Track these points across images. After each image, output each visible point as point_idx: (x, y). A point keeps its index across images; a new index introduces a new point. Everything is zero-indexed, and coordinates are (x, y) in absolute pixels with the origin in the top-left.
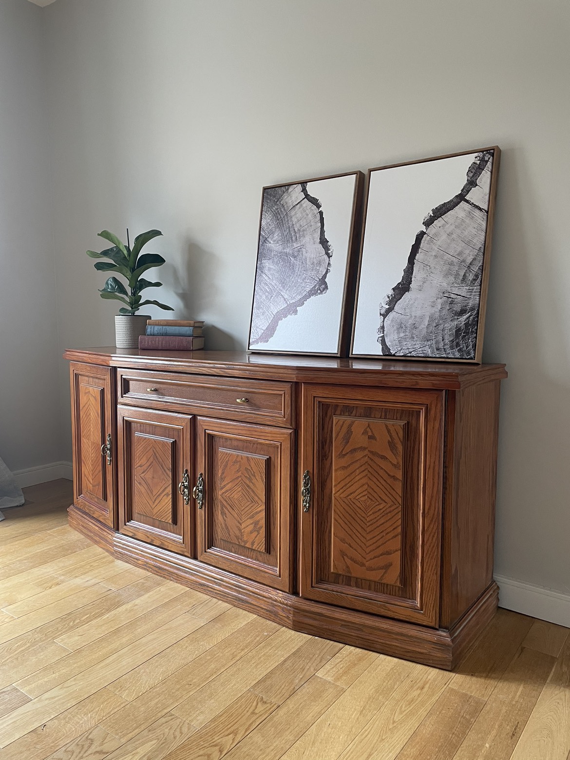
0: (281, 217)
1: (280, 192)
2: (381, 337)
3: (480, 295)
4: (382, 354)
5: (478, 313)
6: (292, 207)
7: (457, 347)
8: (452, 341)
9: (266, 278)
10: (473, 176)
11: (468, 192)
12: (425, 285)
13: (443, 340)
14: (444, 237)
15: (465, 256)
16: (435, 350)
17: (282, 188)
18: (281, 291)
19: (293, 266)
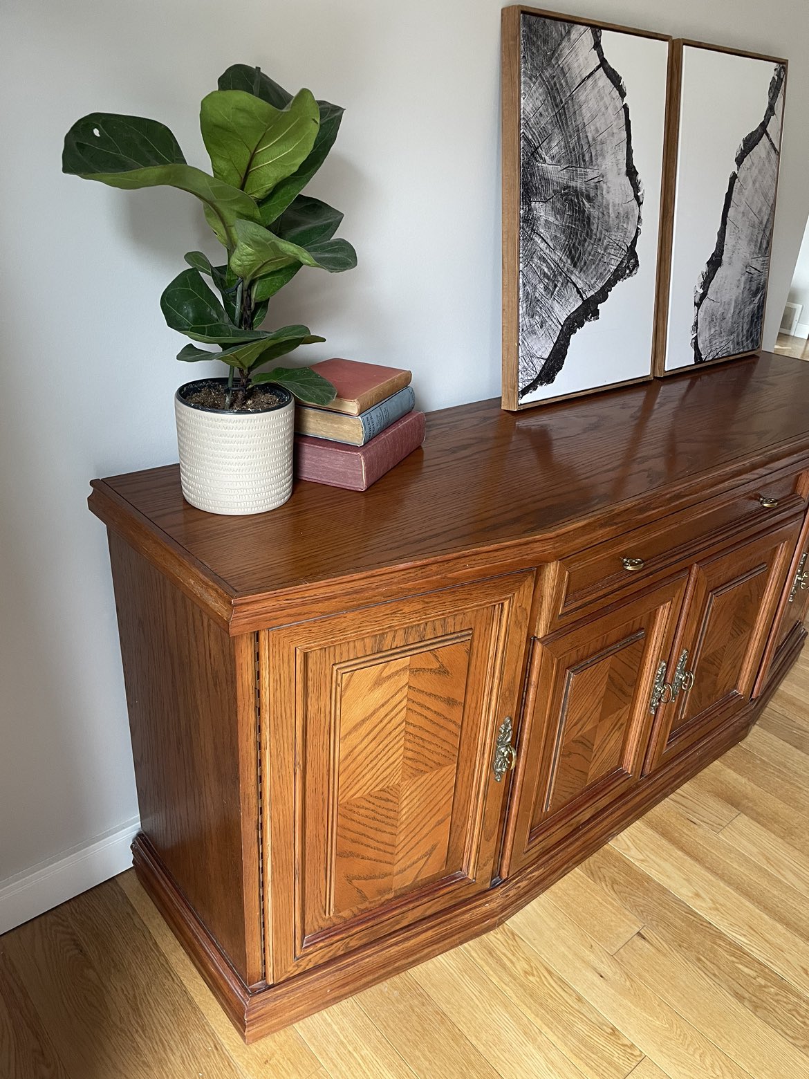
0: (561, 101)
1: (555, 35)
2: (694, 339)
3: (769, 268)
4: (694, 363)
5: (766, 292)
6: (578, 81)
7: (750, 337)
8: (748, 330)
9: (543, 245)
10: (773, 97)
11: (769, 120)
12: (734, 255)
13: (742, 331)
14: (750, 184)
15: (762, 215)
16: (736, 345)
17: (559, 23)
18: (572, 273)
19: (589, 218)
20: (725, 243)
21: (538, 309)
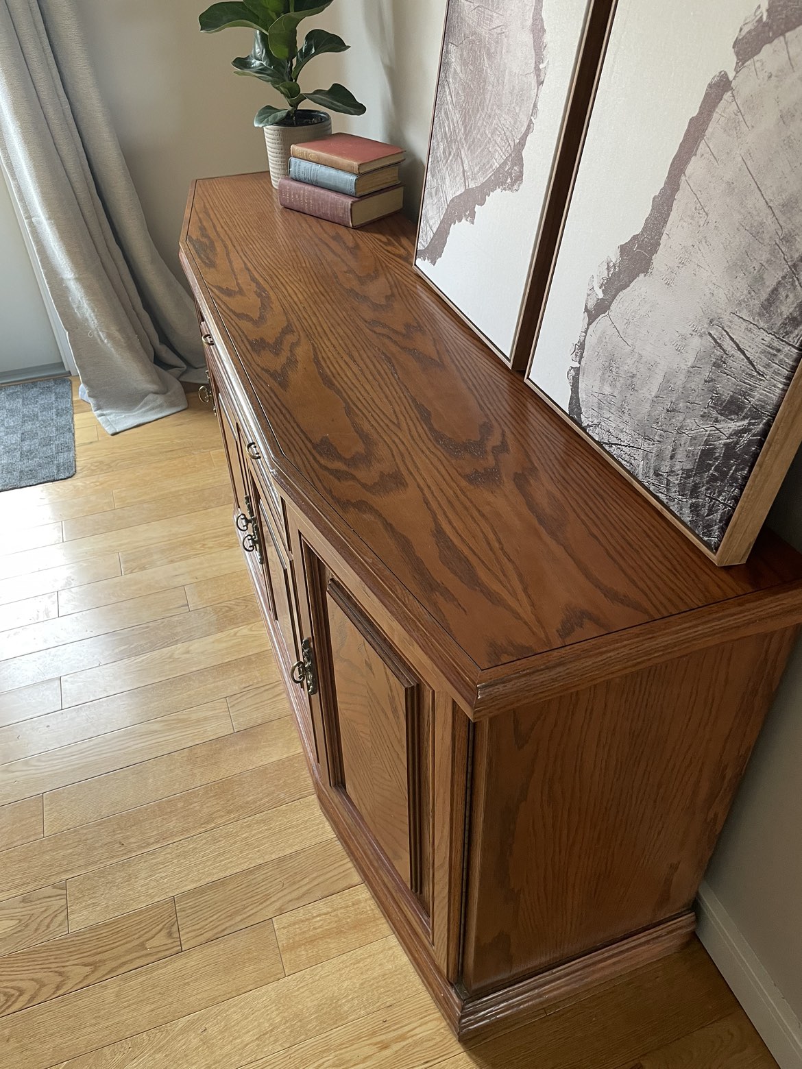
2: (574, 369)
3: (789, 378)
4: (567, 411)
5: (765, 433)
7: (691, 497)
8: (688, 473)
9: (449, 98)
12: (683, 272)
13: (672, 457)
14: (769, 120)
15: (798, 221)
16: (652, 471)
20: (666, 230)
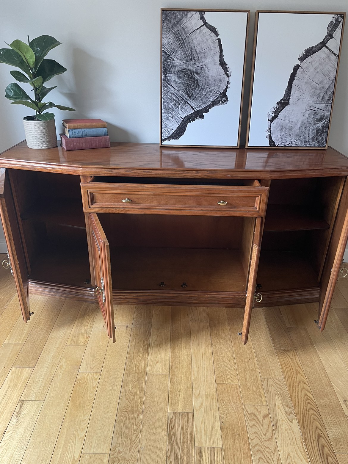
0: (182, 39)
1: (179, 16)
2: (269, 135)
3: (331, 110)
4: (269, 146)
5: (329, 121)
6: (192, 31)
7: (316, 140)
8: (314, 137)
10: (331, 30)
11: (328, 41)
12: (299, 101)
13: (308, 136)
14: (312, 70)
15: (324, 84)
16: (303, 142)
17: (181, 12)
18: (188, 100)
19: (197, 81)
20: (291, 95)
21: (171, 111)
